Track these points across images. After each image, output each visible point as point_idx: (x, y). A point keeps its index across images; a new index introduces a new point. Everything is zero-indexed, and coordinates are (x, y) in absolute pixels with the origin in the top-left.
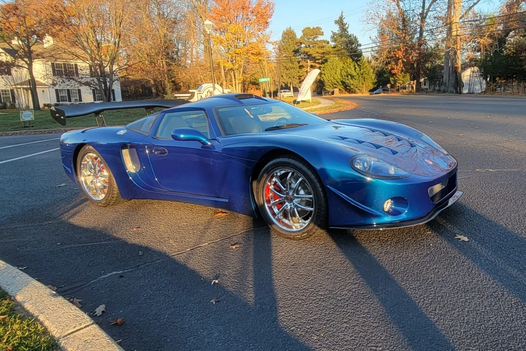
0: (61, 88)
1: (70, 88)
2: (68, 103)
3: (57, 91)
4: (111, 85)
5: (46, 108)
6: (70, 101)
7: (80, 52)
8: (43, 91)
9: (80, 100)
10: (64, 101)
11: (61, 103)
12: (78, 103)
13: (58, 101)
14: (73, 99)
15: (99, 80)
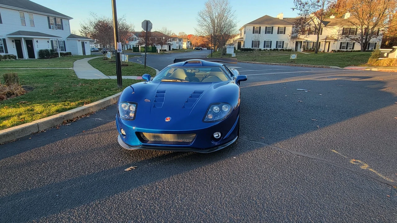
0: (344, 42)
1: (349, 42)
2: (345, 50)
3: (341, 43)
4: (369, 40)
5: (333, 52)
6: (347, 49)
7: (357, 21)
8: (334, 43)
9: (353, 48)
10: (343, 49)
11: (341, 50)
12: (351, 50)
13: (340, 49)
14: (349, 48)
15: (362, 38)
